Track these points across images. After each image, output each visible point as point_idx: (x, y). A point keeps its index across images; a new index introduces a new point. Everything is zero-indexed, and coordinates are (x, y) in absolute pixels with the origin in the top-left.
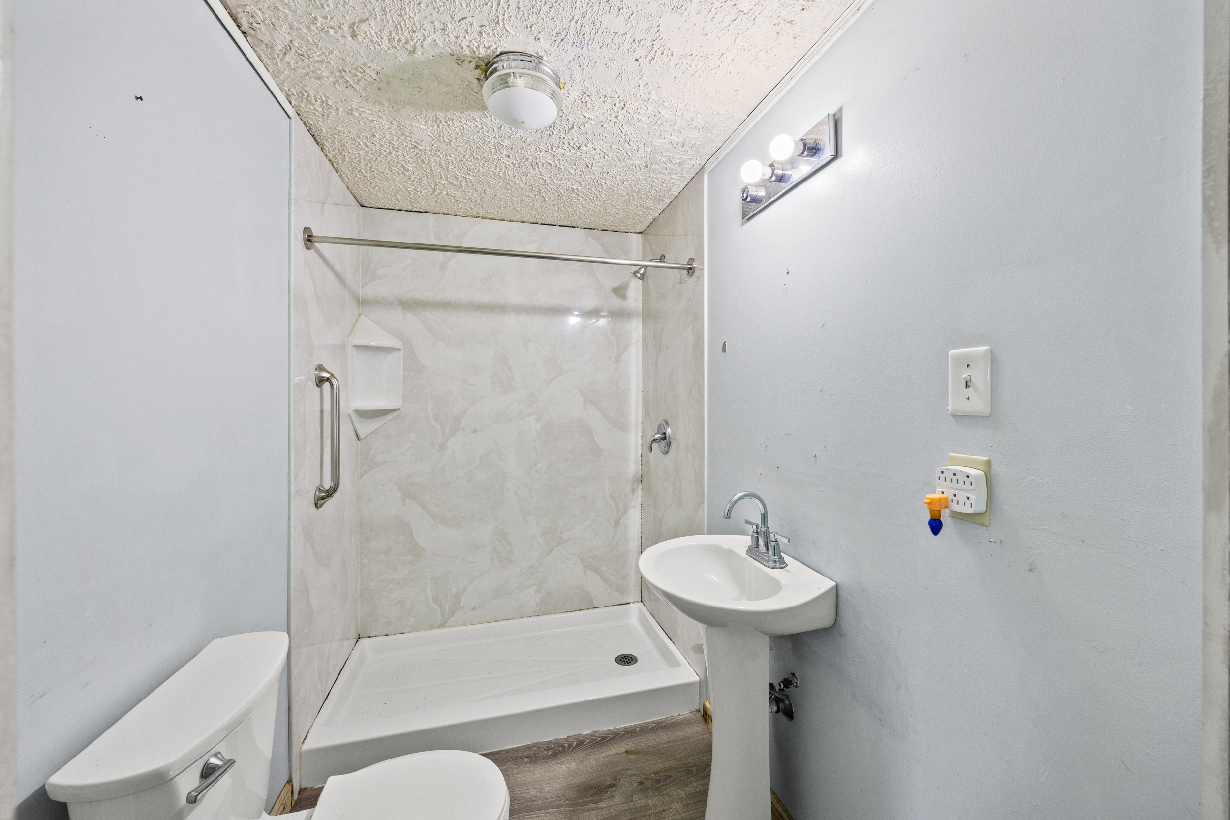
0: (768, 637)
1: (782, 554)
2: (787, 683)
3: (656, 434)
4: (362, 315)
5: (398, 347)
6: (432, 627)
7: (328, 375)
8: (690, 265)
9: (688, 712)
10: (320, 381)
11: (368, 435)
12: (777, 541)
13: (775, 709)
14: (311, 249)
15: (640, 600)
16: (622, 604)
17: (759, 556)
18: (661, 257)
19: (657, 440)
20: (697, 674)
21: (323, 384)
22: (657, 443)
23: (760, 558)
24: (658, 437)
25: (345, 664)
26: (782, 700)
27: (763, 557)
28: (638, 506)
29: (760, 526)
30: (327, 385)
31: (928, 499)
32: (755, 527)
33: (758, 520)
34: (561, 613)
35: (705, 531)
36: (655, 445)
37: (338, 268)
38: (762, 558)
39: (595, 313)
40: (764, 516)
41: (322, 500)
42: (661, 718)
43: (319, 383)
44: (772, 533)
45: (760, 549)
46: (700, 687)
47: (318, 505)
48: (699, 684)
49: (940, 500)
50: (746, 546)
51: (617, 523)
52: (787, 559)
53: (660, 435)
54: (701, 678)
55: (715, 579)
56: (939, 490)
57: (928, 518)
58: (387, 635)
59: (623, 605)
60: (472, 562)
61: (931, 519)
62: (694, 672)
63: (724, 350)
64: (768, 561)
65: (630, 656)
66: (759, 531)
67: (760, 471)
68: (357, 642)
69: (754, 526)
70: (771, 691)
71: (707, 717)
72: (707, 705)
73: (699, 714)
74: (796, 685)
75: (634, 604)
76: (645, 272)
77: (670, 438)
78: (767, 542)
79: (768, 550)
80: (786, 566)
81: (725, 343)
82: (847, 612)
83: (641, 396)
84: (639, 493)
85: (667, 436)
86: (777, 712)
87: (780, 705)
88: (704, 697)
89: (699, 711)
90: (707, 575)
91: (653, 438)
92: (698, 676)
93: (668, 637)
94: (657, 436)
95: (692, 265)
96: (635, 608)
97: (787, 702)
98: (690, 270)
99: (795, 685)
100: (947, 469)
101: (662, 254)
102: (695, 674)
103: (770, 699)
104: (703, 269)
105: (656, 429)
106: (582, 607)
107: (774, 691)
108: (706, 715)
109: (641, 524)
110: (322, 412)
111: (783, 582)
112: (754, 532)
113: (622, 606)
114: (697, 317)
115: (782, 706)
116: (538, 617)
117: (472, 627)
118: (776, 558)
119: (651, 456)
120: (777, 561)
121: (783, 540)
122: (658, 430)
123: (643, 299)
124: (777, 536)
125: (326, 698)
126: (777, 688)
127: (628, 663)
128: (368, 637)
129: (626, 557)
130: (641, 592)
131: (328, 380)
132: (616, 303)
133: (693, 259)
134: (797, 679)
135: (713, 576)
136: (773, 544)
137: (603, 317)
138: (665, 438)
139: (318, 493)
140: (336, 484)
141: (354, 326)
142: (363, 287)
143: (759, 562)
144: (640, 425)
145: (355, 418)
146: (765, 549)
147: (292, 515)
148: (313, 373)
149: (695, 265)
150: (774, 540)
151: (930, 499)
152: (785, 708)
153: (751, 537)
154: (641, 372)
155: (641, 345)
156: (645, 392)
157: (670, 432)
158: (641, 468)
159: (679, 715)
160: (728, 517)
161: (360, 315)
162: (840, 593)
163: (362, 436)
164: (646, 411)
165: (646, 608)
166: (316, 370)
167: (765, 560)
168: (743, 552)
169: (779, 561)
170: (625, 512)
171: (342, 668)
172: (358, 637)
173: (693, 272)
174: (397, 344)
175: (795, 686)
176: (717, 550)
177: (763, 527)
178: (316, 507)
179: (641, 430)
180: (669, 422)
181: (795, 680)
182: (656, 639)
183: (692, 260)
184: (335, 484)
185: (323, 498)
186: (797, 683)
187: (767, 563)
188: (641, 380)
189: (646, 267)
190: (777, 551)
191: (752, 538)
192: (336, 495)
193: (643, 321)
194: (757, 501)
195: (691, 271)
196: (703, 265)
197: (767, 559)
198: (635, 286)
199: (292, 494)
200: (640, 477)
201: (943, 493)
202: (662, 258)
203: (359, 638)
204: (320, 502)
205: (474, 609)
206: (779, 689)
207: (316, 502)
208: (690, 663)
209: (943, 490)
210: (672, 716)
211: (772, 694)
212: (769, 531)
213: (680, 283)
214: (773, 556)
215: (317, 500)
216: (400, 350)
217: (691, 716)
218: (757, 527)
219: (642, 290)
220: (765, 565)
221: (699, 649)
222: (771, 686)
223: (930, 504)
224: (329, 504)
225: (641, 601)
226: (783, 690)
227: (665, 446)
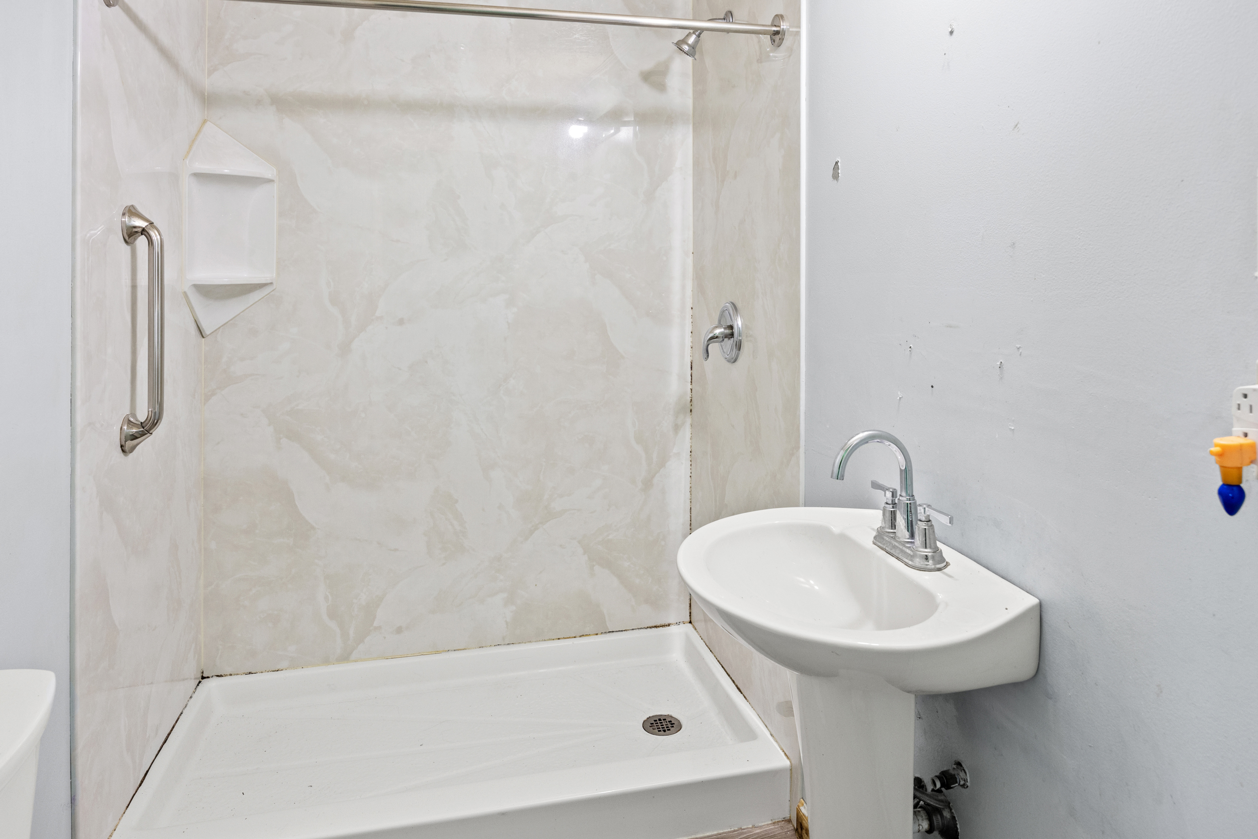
0: (912, 697)
1: (939, 544)
2: (947, 779)
3: (716, 327)
4: (208, 122)
5: (268, 175)
6: (326, 661)
7: (142, 224)
8: (775, 26)
9: (770, 822)
10: (131, 235)
11: (220, 328)
12: (930, 521)
13: (925, 825)
14: (113, 6)
15: (689, 620)
16: (656, 627)
17: (895, 547)
18: (726, 14)
19: (717, 337)
20: (785, 754)
21: (135, 240)
22: (717, 344)
23: (898, 551)
24: (722, 333)
25: (176, 722)
26: (938, 811)
27: (904, 548)
28: (686, 455)
29: (899, 493)
30: (142, 241)
31: (1216, 445)
32: (889, 494)
33: (895, 483)
34: (550, 639)
35: (802, 500)
36: (714, 347)
37: (165, 39)
38: (902, 551)
39: (615, 117)
40: (906, 475)
41: (132, 440)
42: (721, 832)
43: (129, 238)
44: (920, 505)
45: (898, 534)
46: (791, 777)
47: (127, 448)
48: (789, 772)
49: (1240, 448)
50: (873, 529)
51: (648, 484)
52: (948, 553)
53: (722, 330)
54: (793, 762)
55: (816, 587)
56: (1238, 429)
57: (1219, 483)
58: (250, 673)
59: (658, 629)
60: (396, 550)
61: (1224, 485)
62: (781, 751)
63: (836, 176)
64: (912, 557)
65: (668, 720)
66: (896, 502)
67: (899, 393)
68: (198, 685)
69: (887, 492)
70: (918, 794)
71: (804, 832)
72: (804, 811)
73: (790, 827)
74: (964, 784)
75: (676, 626)
76: (697, 42)
77: (740, 335)
78: (912, 521)
79: (912, 536)
80: (946, 566)
81: (837, 163)
82: (1057, 655)
83: (690, 261)
84: (687, 432)
85: (736, 330)
86: (930, 831)
87: (934, 818)
88: (799, 796)
89: (789, 821)
90: (802, 580)
91: (711, 335)
92: (788, 758)
93: (737, 686)
94: (718, 331)
95: (779, 26)
96: (679, 633)
97: (946, 814)
98: (777, 36)
99: (962, 783)
100: (1255, 390)
101: (727, 9)
102: (783, 754)
103: (915, 806)
104: (798, 34)
105: (716, 317)
106: (587, 631)
107: (923, 793)
108: (802, 828)
109: (689, 485)
110: (134, 287)
111: (940, 596)
112: (887, 503)
113: (655, 629)
114: (790, 121)
115: (937, 820)
116: (509, 646)
117: (394, 661)
118: (928, 551)
119: (708, 364)
120: (929, 558)
121: (940, 520)
122: (720, 321)
123: (694, 91)
124: (929, 512)
125: (142, 782)
126: (930, 787)
127: (664, 731)
128: (217, 676)
129: (663, 543)
130: (690, 606)
131: (144, 231)
132: (648, 97)
133: (782, 16)
134: (965, 773)
135: (812, 582)
136: (923, 525)
137: (626, 124)
138: (732, 335)
139: (125, 427)
140: (157, 414)
141: (193, 141)
142: (210, 73)
143: (897, 558)
144: (689, 312)
145: (194, 298)
146: (907, 534)
147: (78, 466)
148: (117, 222)
149: (784, 26)
150: (923, 519)
151: (1223, 447)
152: (943, 824)
153: (881, 512)
154: (691, 218)
155: (690, 172)
156: (698, 254)
157: (740, 323)
158: (690, 387)
159: (754, 827)
160: (840, 476)
161: (205, 122)
162: (1046, 618)
163: (207, 330)
164: (700, 288)
165: (699, 634)
166: (124, 214)
167: (907, 555)
168: (867, 540)
169: (933, 557)
170: (662, 463)
171: (172, 730)
172: (200, 676)
173: (782, 40)
174: (267, 171)
175: (963, 786)
176: (820, 534)
177: (904, 494)
178: (123, 451)
179: (691, 320)
180: (739, 305)
181: (962, 774)
182: (714, 689)
183: (779, 17)
184: (155, 413)
185: (134, 437)
186: (966, 781)
187: (911, 560)
188: (691, 233)
189: (699, 32)
190: (930, 538)
191: (884, 514)
192: (159, 432)
193: (695, 130)
194: (894, 447)
195: (777, 38)
196: (799, 27)
197: (912, 554)
198: (682, 65)
199: (79, 429)
200: (689, 404)
201: (1246, 435)
202: (728, 16)
203: (203, 678)
204: (130, 444)
205: (399, 630)
206: (933, 790)
207: (123, 443)
208: (774, 734)
209: (1246, 430)
210: (741, 829)
211: (918, 798)
212: (915, 503)
213: (760, 61)
214: (923, 548)
215: (123, 440)
216: (270, 181)
217: (776, 830)
218: (894, 494)
219: (693, 75)
220: (907, 564)
221: (786, 709)
222: (919, 784)
223: (1220, 455)
224: (146, 445)
225: (690, 622)
226: (939, 791)
227: (732, 350)
